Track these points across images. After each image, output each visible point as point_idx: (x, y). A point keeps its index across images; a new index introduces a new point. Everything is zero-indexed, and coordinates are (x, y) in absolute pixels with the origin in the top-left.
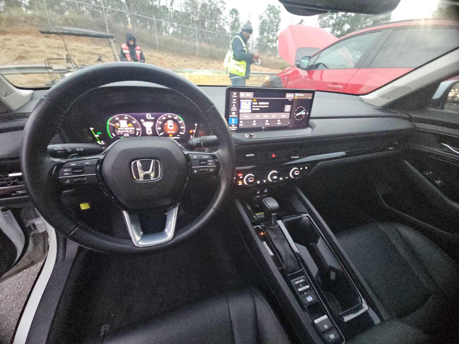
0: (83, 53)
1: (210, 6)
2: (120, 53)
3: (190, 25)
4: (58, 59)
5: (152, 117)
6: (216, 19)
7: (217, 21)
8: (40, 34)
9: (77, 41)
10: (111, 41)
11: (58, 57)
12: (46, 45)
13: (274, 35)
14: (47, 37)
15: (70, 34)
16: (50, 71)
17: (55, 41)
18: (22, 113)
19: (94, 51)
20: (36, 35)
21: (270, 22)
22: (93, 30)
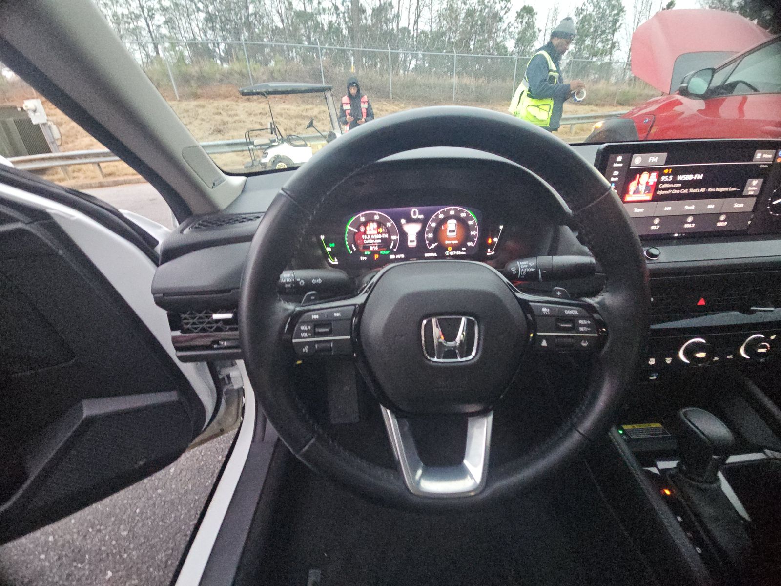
0: (290, 117)
1: (481, 11)
2: (338, 111)
3: (444, 51)
4: (261, 130)
5: (420, 214)
6: (490, 32)
7: (493, 35)
8: (241, 96)
9: (284, 102)
10: (328, 94)
11: (260, 127)
12: (247, 112)
13: (607, 40)
14: (248, 100)
15: (276, 92)
16: (251, 147)
17: (258, 105)
18: (233, 215)
19: (304, 114)
20: (236, 99)
21: (598, 17)
22: (304, 82)
